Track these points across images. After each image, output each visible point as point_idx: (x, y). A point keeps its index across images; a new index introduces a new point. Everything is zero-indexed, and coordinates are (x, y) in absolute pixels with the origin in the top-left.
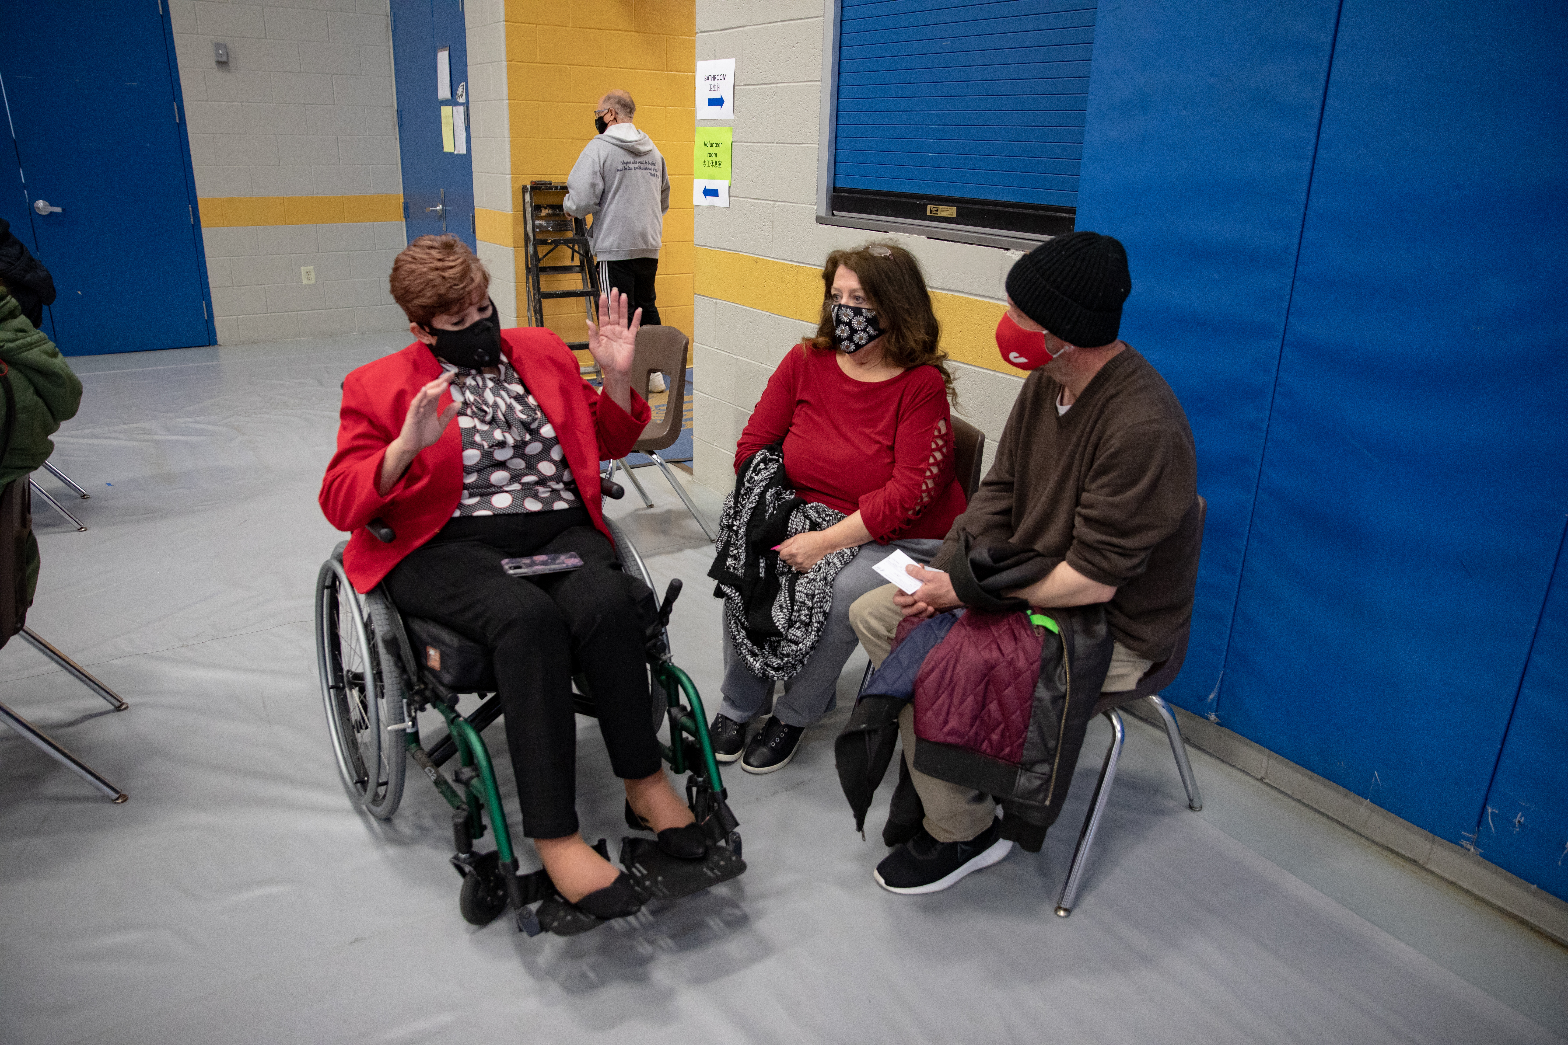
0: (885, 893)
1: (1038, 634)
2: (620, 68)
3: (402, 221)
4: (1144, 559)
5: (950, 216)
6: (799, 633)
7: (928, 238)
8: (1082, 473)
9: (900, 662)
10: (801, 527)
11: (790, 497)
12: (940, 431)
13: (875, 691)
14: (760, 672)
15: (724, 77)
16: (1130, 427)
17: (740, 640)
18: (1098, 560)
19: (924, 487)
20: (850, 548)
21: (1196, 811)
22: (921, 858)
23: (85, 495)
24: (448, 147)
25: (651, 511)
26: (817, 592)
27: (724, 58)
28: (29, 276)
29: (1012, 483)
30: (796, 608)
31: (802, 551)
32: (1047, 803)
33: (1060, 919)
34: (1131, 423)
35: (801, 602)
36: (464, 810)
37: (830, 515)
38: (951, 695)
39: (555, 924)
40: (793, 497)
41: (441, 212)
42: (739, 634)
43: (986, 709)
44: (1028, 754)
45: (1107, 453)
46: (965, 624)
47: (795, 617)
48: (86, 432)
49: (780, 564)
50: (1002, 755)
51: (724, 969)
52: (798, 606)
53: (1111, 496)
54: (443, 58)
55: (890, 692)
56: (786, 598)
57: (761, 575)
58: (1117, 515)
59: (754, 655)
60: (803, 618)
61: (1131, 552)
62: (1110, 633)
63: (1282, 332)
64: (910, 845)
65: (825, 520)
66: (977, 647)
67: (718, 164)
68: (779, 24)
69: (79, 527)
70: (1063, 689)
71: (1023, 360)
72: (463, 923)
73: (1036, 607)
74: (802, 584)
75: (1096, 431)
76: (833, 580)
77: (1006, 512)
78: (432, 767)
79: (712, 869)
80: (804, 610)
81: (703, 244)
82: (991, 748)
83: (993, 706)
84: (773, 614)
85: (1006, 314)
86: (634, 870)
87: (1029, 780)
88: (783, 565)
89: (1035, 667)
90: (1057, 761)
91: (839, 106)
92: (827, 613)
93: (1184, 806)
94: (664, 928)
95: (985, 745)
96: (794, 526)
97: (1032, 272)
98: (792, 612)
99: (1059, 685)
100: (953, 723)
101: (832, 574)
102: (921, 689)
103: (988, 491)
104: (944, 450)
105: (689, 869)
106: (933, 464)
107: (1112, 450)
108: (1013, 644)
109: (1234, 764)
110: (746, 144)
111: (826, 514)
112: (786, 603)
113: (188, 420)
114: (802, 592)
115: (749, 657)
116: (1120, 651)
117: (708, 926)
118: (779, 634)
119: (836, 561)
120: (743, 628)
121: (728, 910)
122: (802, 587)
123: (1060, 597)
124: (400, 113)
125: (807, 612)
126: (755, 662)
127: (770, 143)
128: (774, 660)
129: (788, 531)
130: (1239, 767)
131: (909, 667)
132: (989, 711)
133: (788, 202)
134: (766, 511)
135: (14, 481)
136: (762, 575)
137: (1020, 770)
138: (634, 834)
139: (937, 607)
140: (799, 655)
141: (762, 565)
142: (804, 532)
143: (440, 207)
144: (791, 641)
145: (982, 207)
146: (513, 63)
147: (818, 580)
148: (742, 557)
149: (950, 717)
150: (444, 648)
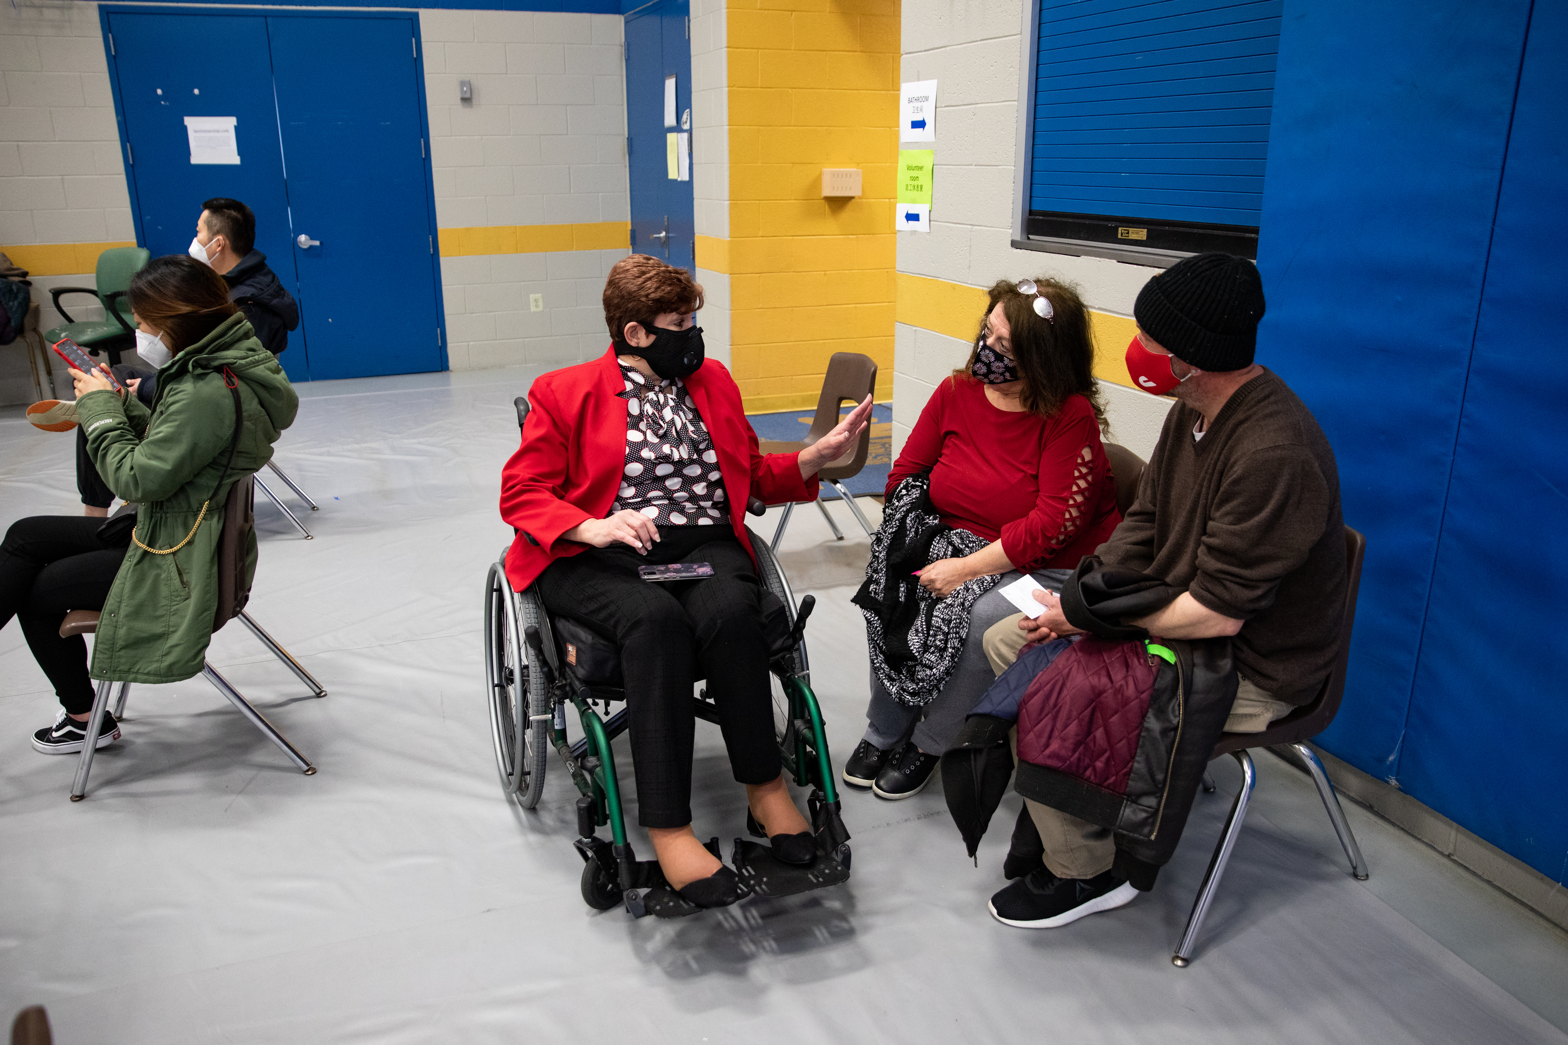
0: (997, 923)
1: (1152, 663)
2: (844, 89)
3: (628, 248)
4: (1269, 591)
5: (1140, 239)
6: (933, 658)
7: (1118, 262)
8: (1209, 501)
9: (1008, 683)
10: (943, 553)
11: (934, 521)
12: (1083, 458)
13: (980, 710)
14: (896, 697)
15: (927, 99)
16: (1254, 453)
17: (878, 665)
18: (1218, 590)
19: (1067, 516)
20: (991, 576)
21: (1360, 879)
22: (1035, 891)
23: (314, 507)
24: (672, 174)
25: (841, 543)
26: (953, 617)
27: (926, 80)
28: (275, 301)
29: (1154, 514)
30: (931, 632)
31: (941, 577)
32: (1153, 837)
33: (1177, 968)
34: (1254, 450)
35: (937, 627)
36: (589, 797)
37: (974, 542)
38: (1055, 718)
39: (658, 908)
40: (936, 522)
41: (664, 239)
42: (877, 658)
43: (1092, 736)
44: (1134, 785)
45: (1230, 479)
46: (1077, 650)
47: (931, 641)
48: (323, 450)
49: (920, 590)
50: (1106, 784)
51: (822, 974)
52: (933, 630)
53: (1235, 524)
54: (670, 85)
55: (994, 712)
56: (922, 622)
57: (900, 600)
58: (1238, 543)
59: (891, 679)
60: (938, 643)
61: (1253, 583)
62: (1235, 668)
63: (1467, 359)
64: (1028, 879)
65: (968, 547)
66: (1085, 672)
67: (919, 187)
68: (979, 43)
69: (306, 535)
70: (1175, 721)
71: (1151, 384)
72: (584, 907)
73: (1155, 637)
74: (939, 609)
75: (1222, 457)
76: (971, 606)
77: (1147, 543)
78: (573, 761)
79: (816, 877)
80: (940, 635)
81: (904, 270)
82: (1095, 776)
83: (1099, 733)
84: (909, 637)
85: (1136, 337)
86: (744, 871)
87: (1134, 812)
88: (923, 590)
89: (1144, 696)
90: (1165, 795)
91: (1037, 125)
92: (964, 639)
93: (1347, 874)
94: (770, 931)
95: (1088, 772)
96: (936, 552)
97: (1158, 293)
98: (928, 637)
99: (1172, 718)
100: (1055, 746)
101: (970, 599)
102: (1024, 710)
103: (1132, 521)
104: (1090, 478)
105: (795, 873)
106: (1076, 493)
107: (1235, 476)
108: (1123, 672)
109: (1419, 837)
110: (946, 167)
111: (969, 541)
112: (922, 627)
113: (413, 441)
114: (939, 617)
115: (885, 681)
116: (1247, 689)
117: (815, 936)
118: (914, 658)
119: (975, 587)
120: (881, 652)
121: (836, 922)
122: (939, 611)
123: (1180, 627)
124: (630, 140)
125: (942, 637)
126: (891, 687)
127: (969, 165)
128: (909, 685)
129: (929, 556)
130: (1426, 840)
131: (1016, 689)
132: (1095, 737)
133: (985, 226)
134: (907, 536)
135: (239, 480)
136: (902, 599)
137: (1125, 801)
138: (749, 838)
139: (1060, 634)
140: (933, 680)
141: (902, 589)
142: (946, 558)
143: (663, 234)
144: (925, 666)
145: (1171, 229)
146: (734, 88)
147: (956, 606)
148: (882, 581)
149: (1051, 741)
150: (581, 645)
